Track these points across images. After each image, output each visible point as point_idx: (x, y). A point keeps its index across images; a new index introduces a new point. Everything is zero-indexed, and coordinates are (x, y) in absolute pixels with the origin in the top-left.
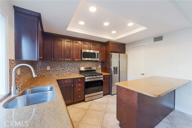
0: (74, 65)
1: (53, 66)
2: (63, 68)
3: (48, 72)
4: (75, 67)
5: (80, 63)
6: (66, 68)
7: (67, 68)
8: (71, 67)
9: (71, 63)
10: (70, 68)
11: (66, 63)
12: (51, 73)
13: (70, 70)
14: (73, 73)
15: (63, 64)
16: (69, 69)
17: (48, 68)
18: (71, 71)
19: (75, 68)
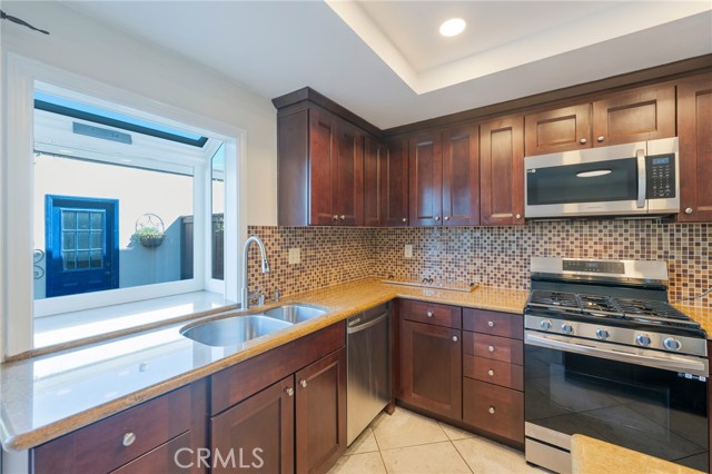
0: (506, 245)
1: (422, 245)
2: (456, 253)
3: (408, 266)
4: (510, 252)
5: (538, 231)
6: (465, 257)
7: (472, 254)
8: (489, 255)
9: (489, 234)
10: (485, 258)
11: (466, 234)
12: (416, 270)
13: (485, 265)
14: (499, 281)
15: (453, 237)
16: (479, 262)
17: (408, 252)
18: (489, 269)
19: (507, 259)
